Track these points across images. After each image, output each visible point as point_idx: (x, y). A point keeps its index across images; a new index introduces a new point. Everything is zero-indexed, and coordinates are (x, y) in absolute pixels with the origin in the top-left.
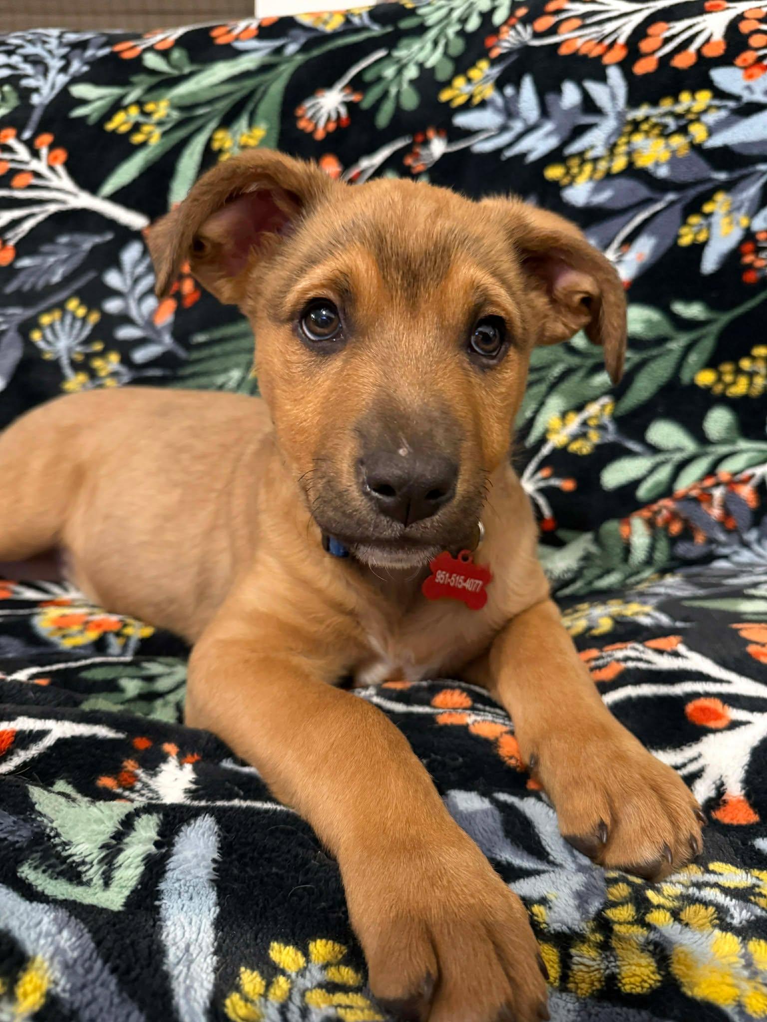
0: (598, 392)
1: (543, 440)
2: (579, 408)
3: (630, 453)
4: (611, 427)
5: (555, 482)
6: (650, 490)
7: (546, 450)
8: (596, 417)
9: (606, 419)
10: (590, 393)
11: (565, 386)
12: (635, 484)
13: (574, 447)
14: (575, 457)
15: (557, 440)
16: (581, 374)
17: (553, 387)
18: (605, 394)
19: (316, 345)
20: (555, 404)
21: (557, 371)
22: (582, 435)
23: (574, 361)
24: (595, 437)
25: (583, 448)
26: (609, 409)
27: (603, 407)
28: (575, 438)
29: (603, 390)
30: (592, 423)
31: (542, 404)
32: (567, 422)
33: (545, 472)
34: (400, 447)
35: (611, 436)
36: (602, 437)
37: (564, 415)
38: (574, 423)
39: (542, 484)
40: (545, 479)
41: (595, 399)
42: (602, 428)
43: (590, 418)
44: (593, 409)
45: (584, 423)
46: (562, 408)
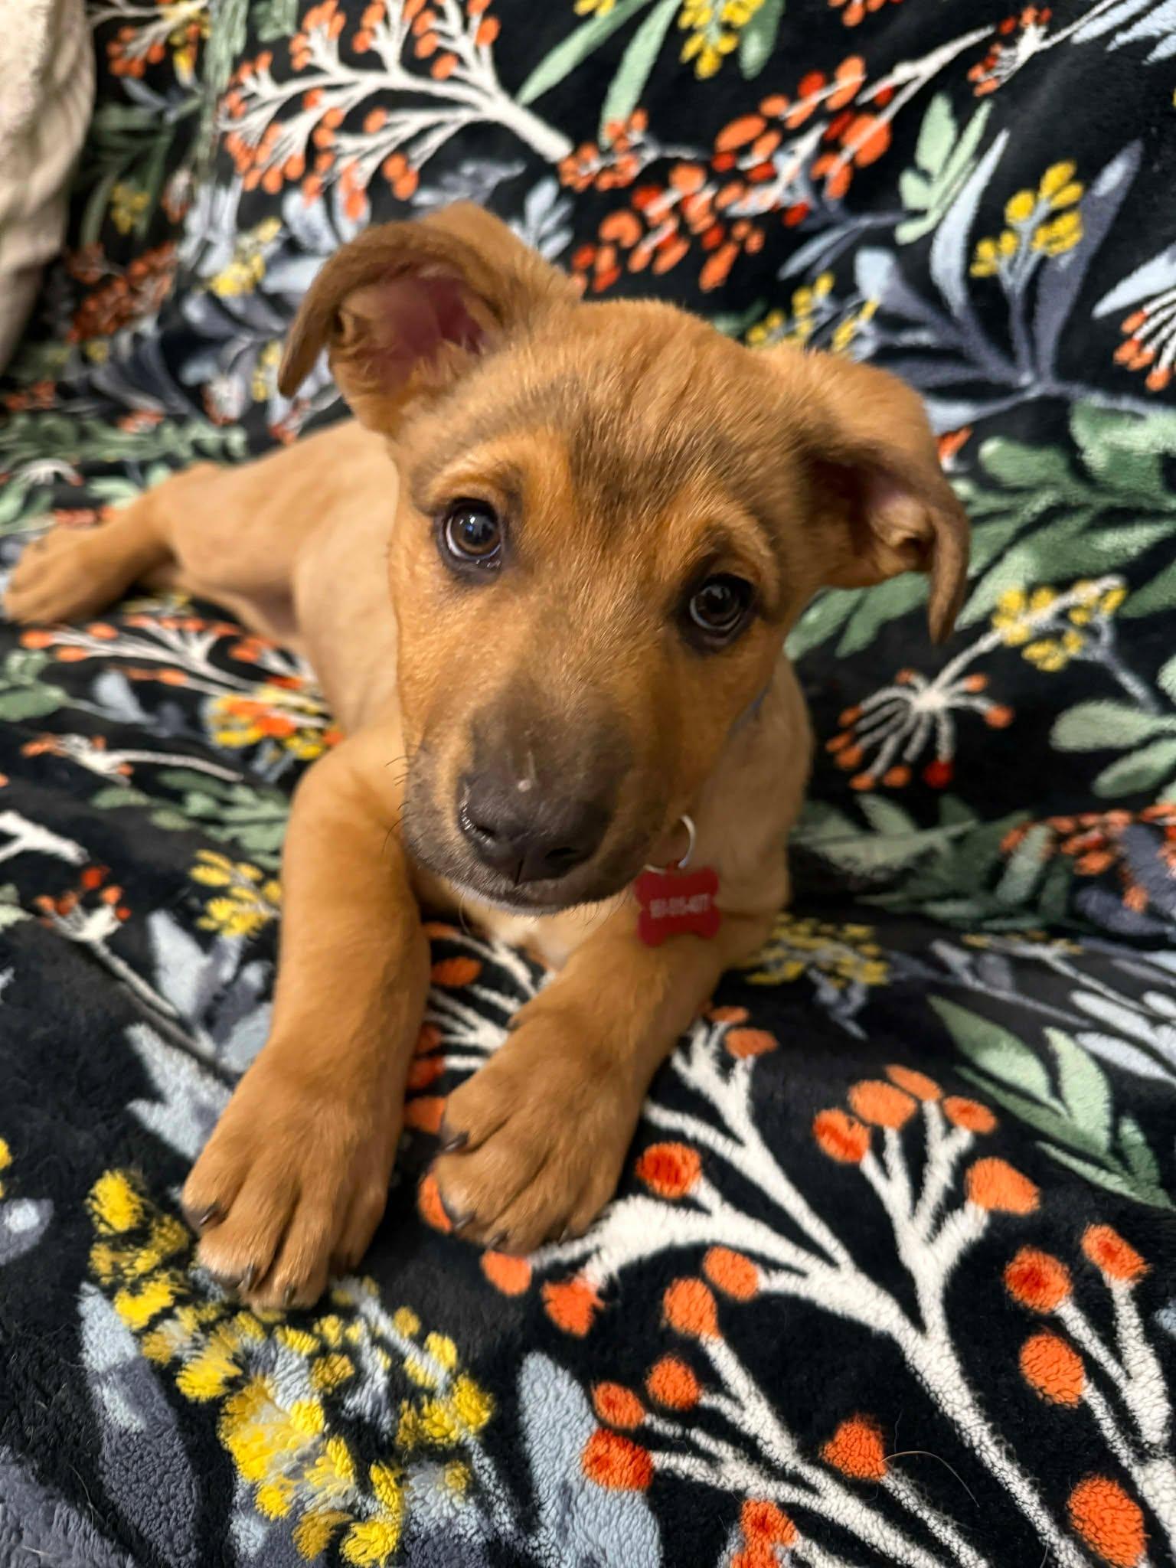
0: (1104, 566)
1: (983, 626)
2: (1062, 585)
3: (1121, 696)
4: (1107, 637)
5: (982, 705)
6: (1124, 779)
7: (985, 644)
8: (1089, 610)
9: (1103, 618)
10: (1087, 562)
11: (1046, 536)
12: (1110, 756)
13: (1035, 652)
14: (1031, 669)
15: (1009, 631)
16: (1080, 520)
17: (1024, 533)
18: (1115, 570)
19: (456, 565)
20: (1020, 565)
21: (1041, 502)
22: (1053, 636)
23: (1078, 493)
24: (1074, 646)
25: (1050, 658)
26: (1114, 599)
27: (1105, 593)
28: (1041, 636)
29: (1113, 562)
30: (1078, 617)
31: (997, 559)
32: (1033, 603)
33: (973, 683)
34: (521, 777)
35: (1100, 653)
36: (1085, 649)
37: (1031, 591)
38: (1046, 608)
39: (960, 702)
40: (968, 694)
41: (1094, 576)
42: (1091, 631)
43: (1077, 607)
44: (1085, 593)
45: (1063, 615)
46: (1031, 577)
